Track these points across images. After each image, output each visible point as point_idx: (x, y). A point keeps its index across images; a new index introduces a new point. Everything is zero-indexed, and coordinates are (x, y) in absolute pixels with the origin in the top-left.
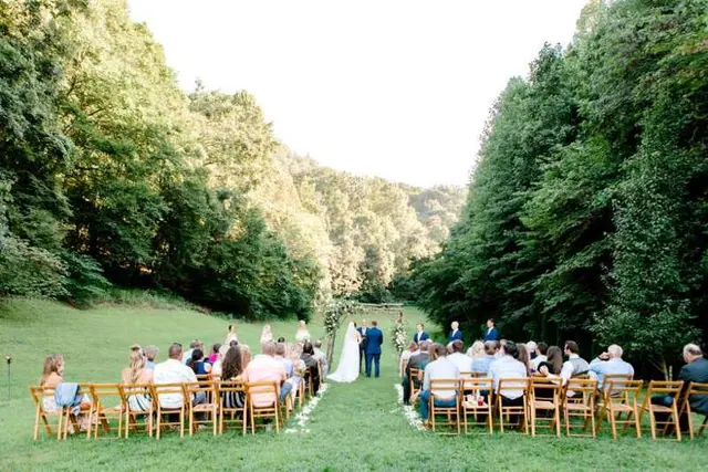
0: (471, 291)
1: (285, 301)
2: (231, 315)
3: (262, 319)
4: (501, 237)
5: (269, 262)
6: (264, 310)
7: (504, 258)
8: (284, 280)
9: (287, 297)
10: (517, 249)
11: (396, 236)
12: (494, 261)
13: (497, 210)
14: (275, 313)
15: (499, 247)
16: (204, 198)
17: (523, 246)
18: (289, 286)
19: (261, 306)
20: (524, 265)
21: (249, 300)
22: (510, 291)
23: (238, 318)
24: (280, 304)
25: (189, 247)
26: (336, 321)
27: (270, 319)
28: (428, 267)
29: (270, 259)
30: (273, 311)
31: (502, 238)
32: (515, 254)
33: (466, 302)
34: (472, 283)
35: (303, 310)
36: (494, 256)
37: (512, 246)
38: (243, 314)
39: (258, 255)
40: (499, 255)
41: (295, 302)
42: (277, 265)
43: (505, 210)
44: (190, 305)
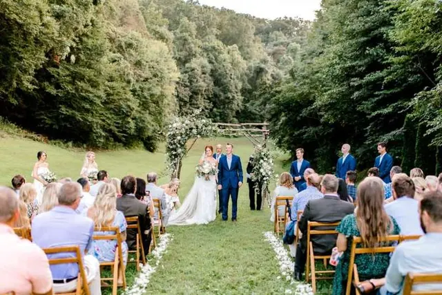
0: (326, 116)
1: (130, 129)
2: (70, 144)
3: (105, 147)
4: (362, 55)
5: (112, 88)
6: (107, 138)
7: (367, 78)
8: (129, 106)
9: (132, 124)
10: (381, 68)
11: (244, 65)
12: (355, 82)
13: (358, 25)
14: (120, 141)
15: (360, 66)
16: (37, 13)
17: (389, 64)
18: (134, 113)
19: (103, 134)
20: (390, 85)
21: (90, 128)
22: (374, 114)
23: (79, 146)
24: (124, 132)
25: (20, 68)
26: (182, 146)
27: (114, 147)
28: (279, 92)
29: (114, 84)
30: (117, 139)
31: (365, 56)
32: (378, 74)
33: (321, 127)
34: (330, 107)
35: (149, 138)
36: (355, 76)
37: (375, 65)
38: (84, 142)
39: (100, 81)
40: (361, 75)
41: (140, 130)
42: (122, 91)
43: (367, 26)
44: (23, 132)
